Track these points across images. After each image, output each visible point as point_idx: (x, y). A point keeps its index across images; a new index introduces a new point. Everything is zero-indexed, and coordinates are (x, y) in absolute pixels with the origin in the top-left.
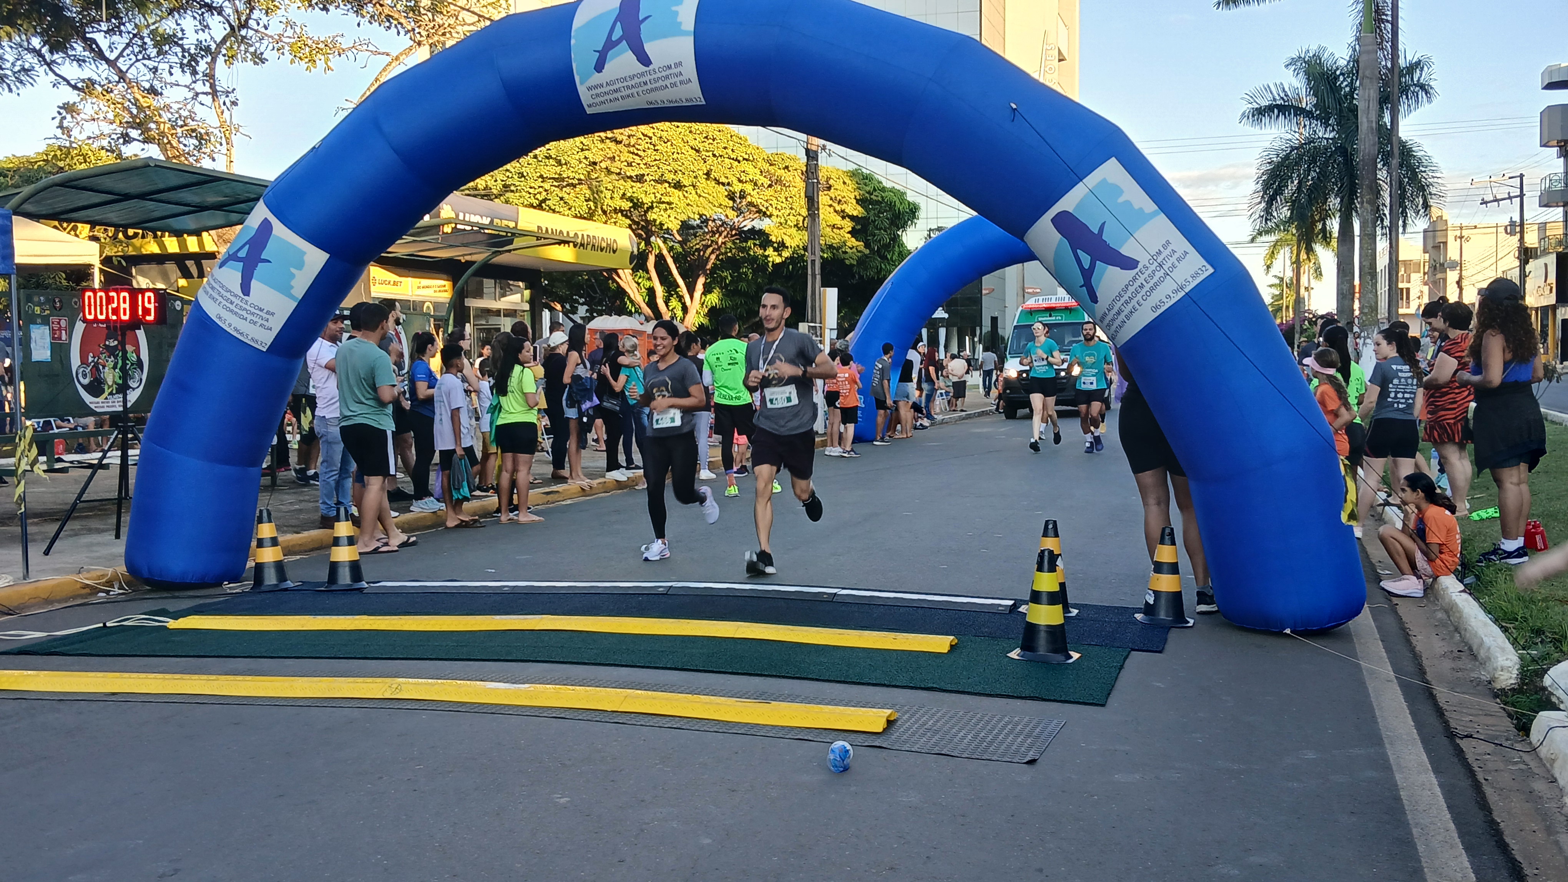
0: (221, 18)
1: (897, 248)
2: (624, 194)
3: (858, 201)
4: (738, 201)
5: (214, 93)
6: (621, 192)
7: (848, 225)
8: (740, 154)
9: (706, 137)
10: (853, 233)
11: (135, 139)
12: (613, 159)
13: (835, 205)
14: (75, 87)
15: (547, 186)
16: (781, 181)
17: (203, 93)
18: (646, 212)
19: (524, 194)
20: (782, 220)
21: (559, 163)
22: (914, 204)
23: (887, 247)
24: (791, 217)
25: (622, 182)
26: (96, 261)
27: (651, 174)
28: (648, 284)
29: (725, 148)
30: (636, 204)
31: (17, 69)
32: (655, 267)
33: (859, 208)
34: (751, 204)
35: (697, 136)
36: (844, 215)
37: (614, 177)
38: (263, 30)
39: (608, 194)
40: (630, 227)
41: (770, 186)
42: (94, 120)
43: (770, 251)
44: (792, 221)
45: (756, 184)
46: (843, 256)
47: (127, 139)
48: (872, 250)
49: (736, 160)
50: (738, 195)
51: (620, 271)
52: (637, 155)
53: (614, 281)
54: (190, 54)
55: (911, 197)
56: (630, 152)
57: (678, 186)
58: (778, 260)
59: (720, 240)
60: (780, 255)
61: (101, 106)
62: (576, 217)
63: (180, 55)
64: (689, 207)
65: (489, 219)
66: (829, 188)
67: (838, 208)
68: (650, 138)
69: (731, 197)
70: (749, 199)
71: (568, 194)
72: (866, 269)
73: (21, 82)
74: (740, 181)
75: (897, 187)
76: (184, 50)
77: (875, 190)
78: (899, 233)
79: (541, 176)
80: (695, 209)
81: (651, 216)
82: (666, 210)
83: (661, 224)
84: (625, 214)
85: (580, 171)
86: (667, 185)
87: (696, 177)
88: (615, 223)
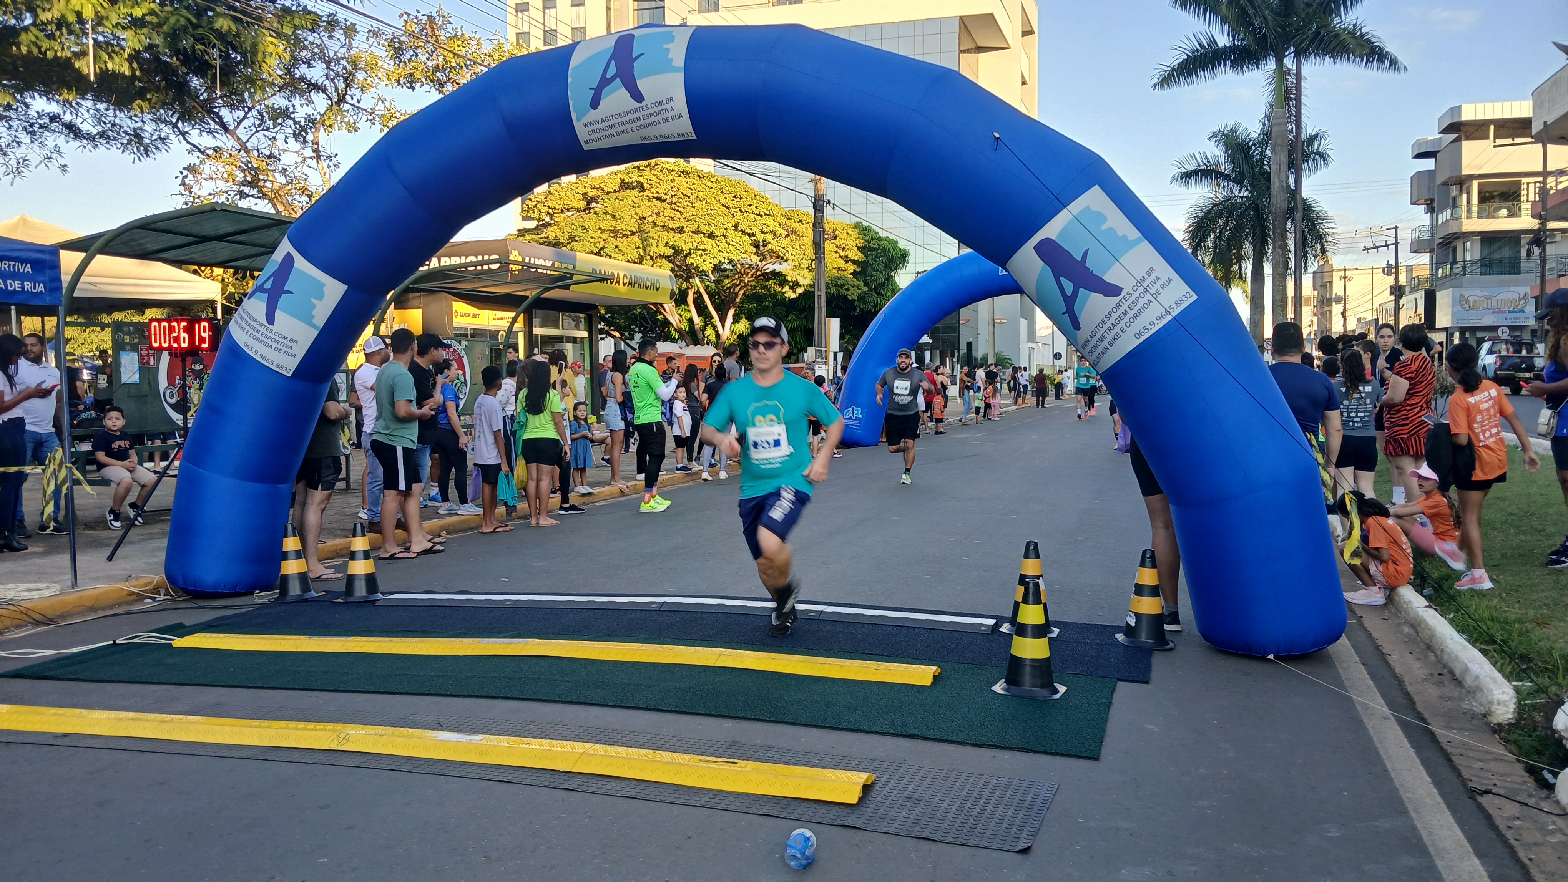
0: (324, 96)
1: (890, 287)
2: (667, 243)
3: (858, 248)
4: (762, 248)
5: (318, 157)
6: (665, 241)
7: (851, 268)
8: (762, 209)
9: (734, 197)
10: (855, 274)
11: (248, 196)
12: (658, 214)
13: (840, 251)
14: (202, 153)
15: (604, 236)
16: (796, 232)
17: (311, 158)
18: (686, 257)
19: (586, 242)
20: (797, 264)
21: (614, 217)
22: (904, 251)
23: (882, 285)
24: (804, 261)
25: (665, 233)
26: (219, 300)
27: (690, 227)
28: (688, 316)
29: (750, 205)
30: (677, 251)
31: (155, 137)
32: (694, 302)
33: (860, 254)
34: (771, 251)
35: (727, 196)
36: (847, 260)
37: (659, 229)
38: (357, 104)
39: (654, 242)
40: (672, 270)
41: (787, 236)
42: (212, 179)
43: (786, 289)
44: (805, 264)
45: (775, 235)
46: (846, 293)
47: (243, 195)
48: (870, 288)
49: (759, 215)
50: (761, 244)
51: (665, 306)
52: (678, 211)
53: (661, 313)
54: (300, 126)
55: (902, 245)
56: (671, 208)
57: (711, 236)
58: (793, 296)
59: (746, 280)
60: (795, 292)
61: (219, 167)
62: (628, 261)
63: (293, 127)
64: (721, 254)
65: (551, 262)
66: (835, 238)
67: (842, 254)
68: (689, 197)
69: (757, 246)
70: (770, 246)
71: (622, 243)
72: (865, 303)
73: (157, 148)
74: (762, 232)
75: (891, 237)
76: (295, 123)
77: (872, 239)
78: (893, 274)
79: (600, 229)
80: (725, 255)
81: (689, 261)
82: (701, 255)
83: (698, 267)
84: (667, 258)
85: (633, 225)
86: (702, 235)
87: (726, 229)
88: (660, 266)
